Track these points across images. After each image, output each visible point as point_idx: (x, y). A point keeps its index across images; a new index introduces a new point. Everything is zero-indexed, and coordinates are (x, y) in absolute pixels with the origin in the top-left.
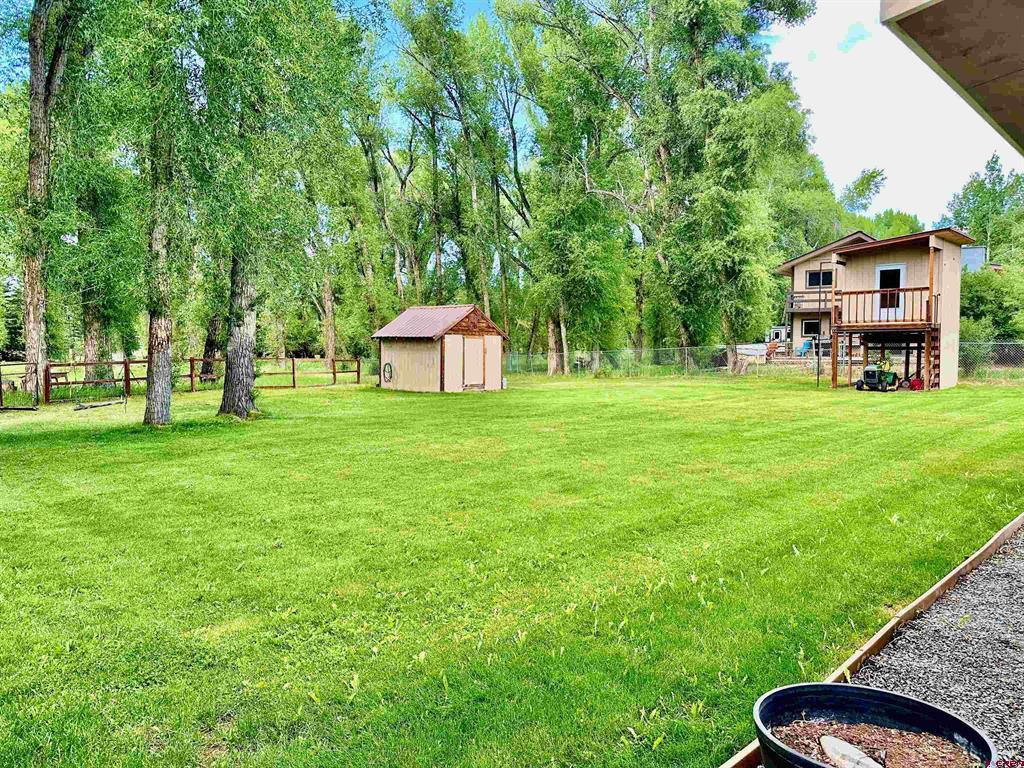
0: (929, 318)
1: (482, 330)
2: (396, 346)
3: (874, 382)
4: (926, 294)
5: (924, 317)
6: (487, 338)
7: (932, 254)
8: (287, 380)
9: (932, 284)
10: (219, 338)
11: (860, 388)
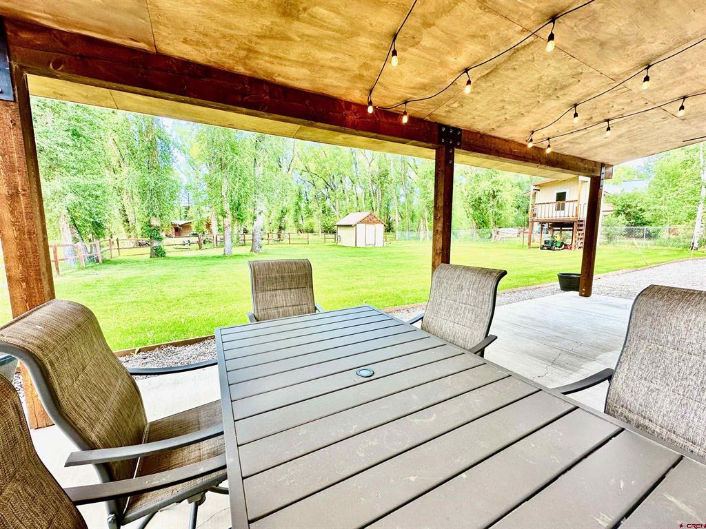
0: (577, 215)
1: (374, 222)
2: (342, 228)
3: (549, 246)
4: (576, 204)
5: (574, 215)
6: (377, 225)
7: (580, 184)
8: (306, 242)
9: (579, 199)
10: (283, 226)
11: (541, 249)
